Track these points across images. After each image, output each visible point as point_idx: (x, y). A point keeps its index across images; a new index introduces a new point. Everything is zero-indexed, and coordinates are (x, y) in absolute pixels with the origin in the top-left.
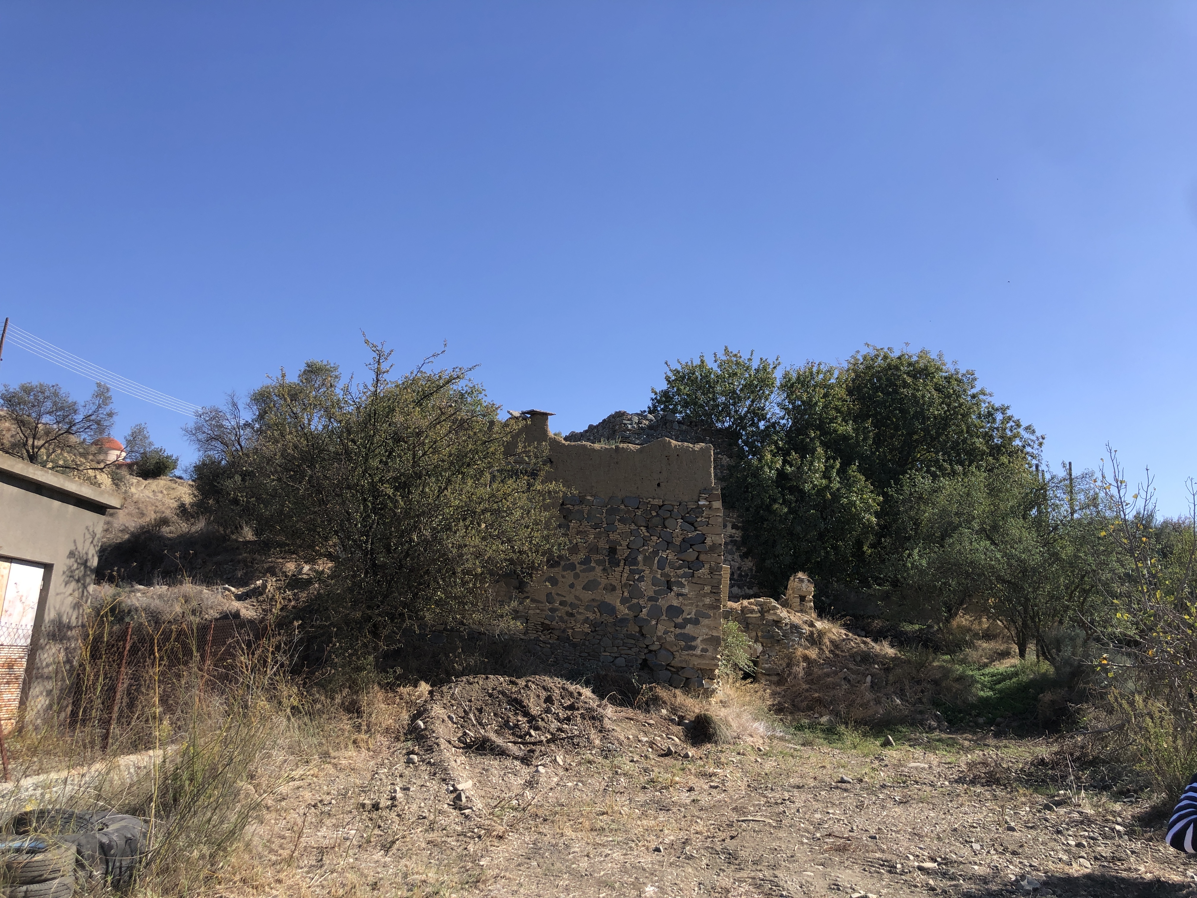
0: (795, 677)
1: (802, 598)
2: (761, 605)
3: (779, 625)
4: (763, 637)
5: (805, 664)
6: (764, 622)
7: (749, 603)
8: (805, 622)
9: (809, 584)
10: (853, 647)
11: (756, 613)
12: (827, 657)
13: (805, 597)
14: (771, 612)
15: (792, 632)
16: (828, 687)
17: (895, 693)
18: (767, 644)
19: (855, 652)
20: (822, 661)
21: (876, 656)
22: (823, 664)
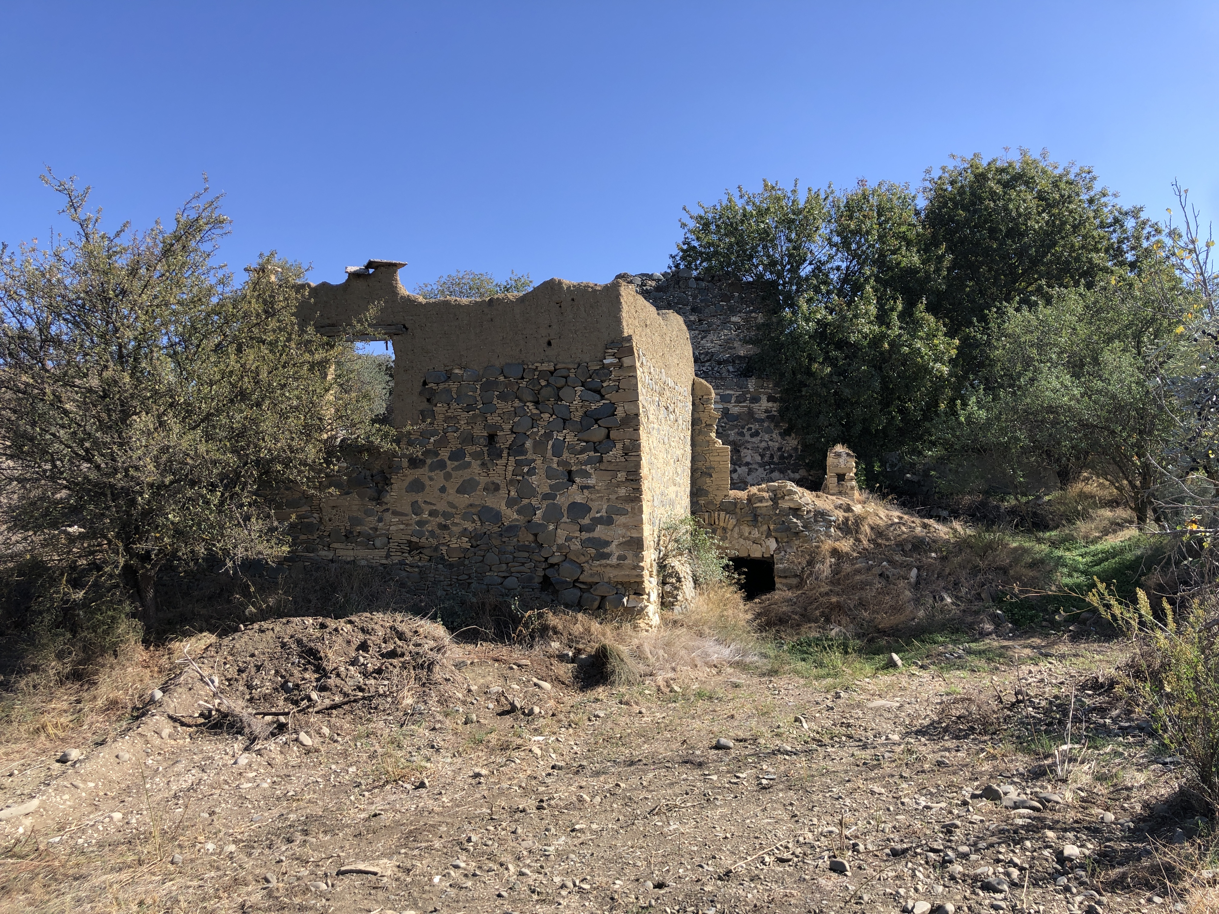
0: (817, 579)
1: (841, 477)
2: (774, 491)
3: (799, 513)
4: (776, 530)
5: (833, 560)
6: (777, 512)
7: (759, 490)
8: (840, 507)
9: (848, 459)
10: (904, 533)
11: (767, 501)
12: (864, 549)
13: (844, 475)
14: (787, 498)
15: (816, 521)
16: (854, 587)
17: (946, 589)
18: (782, 539)
19: (904, 540)
20: (855, 554)
21: (934, 541)
22: (856, 558)
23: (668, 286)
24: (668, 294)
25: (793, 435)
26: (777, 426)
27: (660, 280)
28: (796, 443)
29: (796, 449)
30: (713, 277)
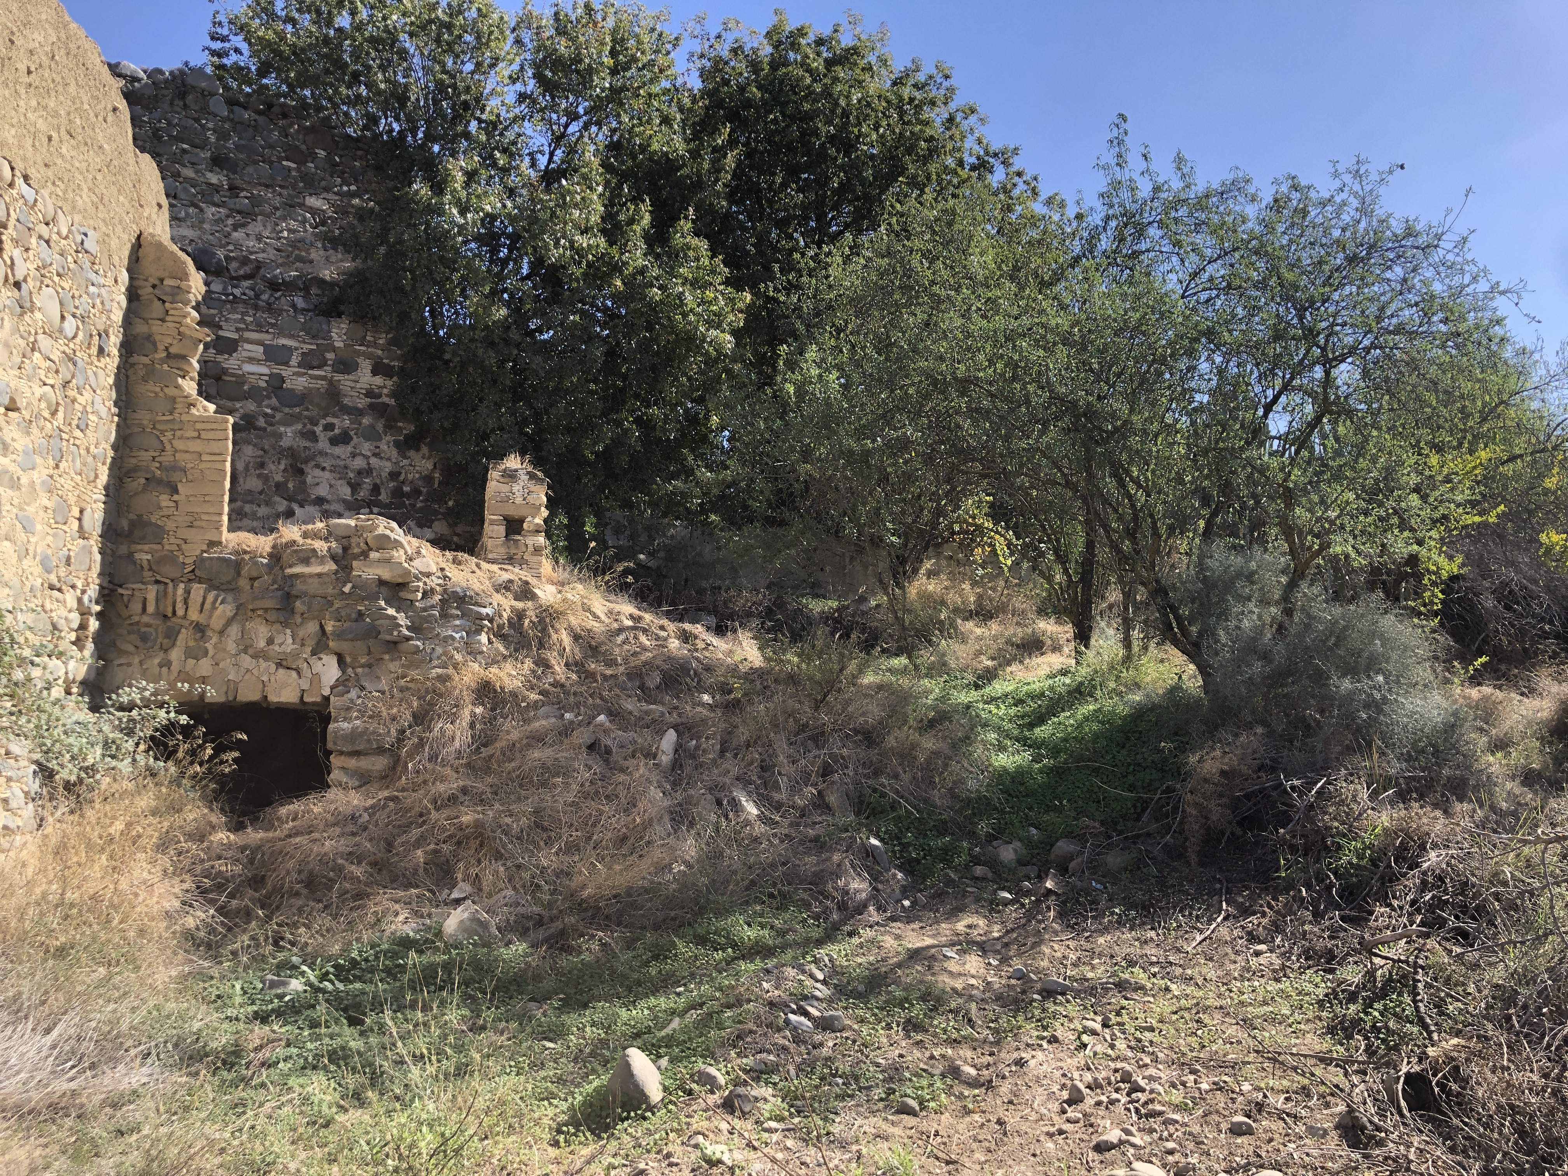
0: (433, 758)
1: (514, 526)
2: (345, 539)
3: (404, 594)
4: (339, 635)
5: (479, 710)
6: (347, 589)
7: (305, 535)
8: (505, 587)
9: (532, 486)
10: (645, 649)
11: (322, 560)
12: (556, 684)
13: (521, 521)
14: (374, 555)
15: (444, 615)
16: (523, 781)
17: (743, 781)
18: (355, 659)
19: (645, 664)
20: (534, 696)
21: (708, 669)
22: (535, 705)
23: (156, 99)
24: (157, 114)
25: (425, 450)
26: (390, 427)
27: (139, 80)
28: (430, 467)
29: (428, 479)
30: (270, 106)
